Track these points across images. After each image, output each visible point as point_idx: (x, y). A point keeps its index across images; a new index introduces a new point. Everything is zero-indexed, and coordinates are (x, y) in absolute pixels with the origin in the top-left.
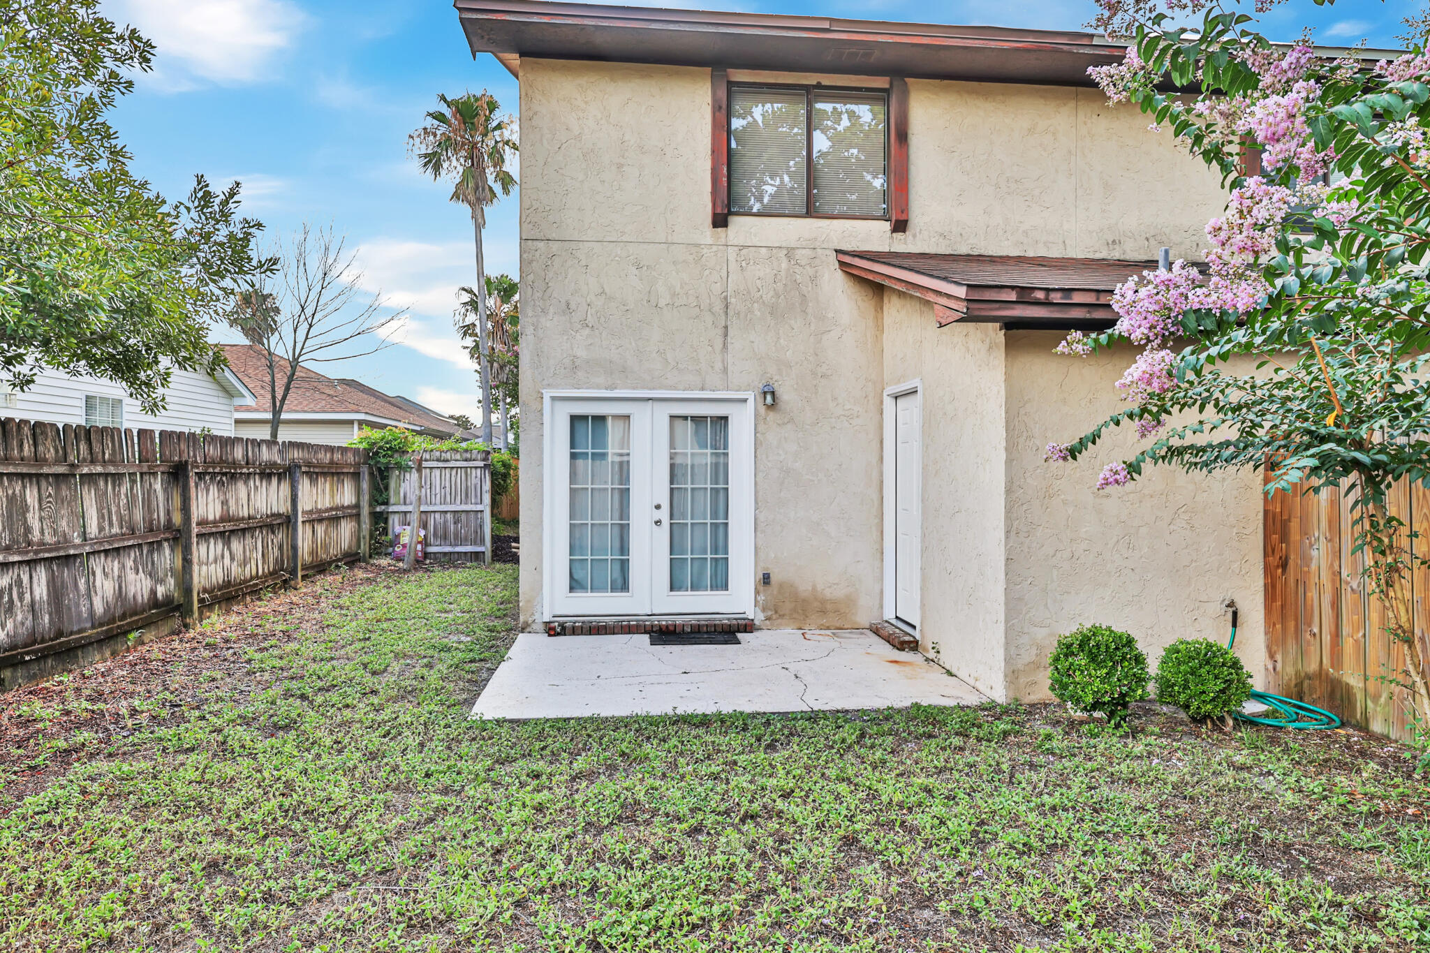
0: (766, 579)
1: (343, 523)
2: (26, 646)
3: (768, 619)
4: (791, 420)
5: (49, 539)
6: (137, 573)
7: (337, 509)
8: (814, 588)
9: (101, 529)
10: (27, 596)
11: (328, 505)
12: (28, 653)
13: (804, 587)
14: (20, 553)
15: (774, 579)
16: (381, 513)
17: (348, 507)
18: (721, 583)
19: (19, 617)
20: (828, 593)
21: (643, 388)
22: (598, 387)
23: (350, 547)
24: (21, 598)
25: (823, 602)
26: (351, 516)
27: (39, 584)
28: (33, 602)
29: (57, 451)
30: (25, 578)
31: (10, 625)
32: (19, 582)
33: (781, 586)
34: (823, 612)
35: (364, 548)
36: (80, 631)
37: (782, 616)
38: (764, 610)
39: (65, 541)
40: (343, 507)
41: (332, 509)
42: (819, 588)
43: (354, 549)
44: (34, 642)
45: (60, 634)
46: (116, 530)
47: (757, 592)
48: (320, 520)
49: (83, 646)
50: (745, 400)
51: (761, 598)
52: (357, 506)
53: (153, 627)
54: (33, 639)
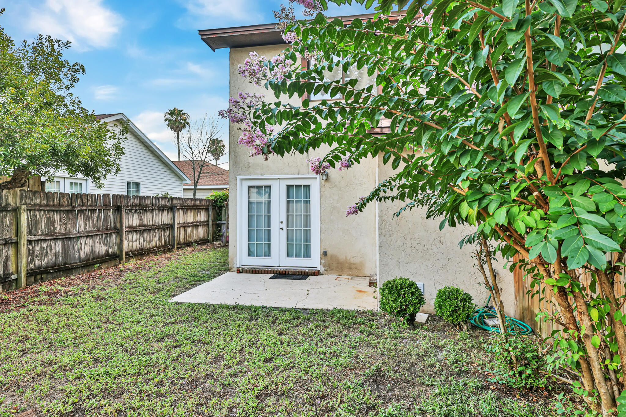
0: (325, 253)
1: (200, 228)
2: (52, 267)
3: (326, 270)
4: (336, 186)
5: (63, 231)
6: (100, 244)
7: (197, 222)
8: (346, 258)
9: (85, 228)
10: (54, 251)
11: (192, 220)
12: (52, 270)
13: (342, 257)
14: (50, 236)
15: (329, 253)
16: (219, 224)
17: (203, 222)
18: (307, 255)
19: (50, 257)
20: (352, 261)
21: (275, 174)
22: (258, 174)
23: (204, 237)
24: (51, 251)
25: (350, 264)
26: (204, 225)
27: (59, 247)
28: (56, 252)
29: (68, 202)
30: (53, 245)
31: (46, 260)
32: (50, 246)
33: (332, 256)
34: (350, 268)
35: (210, 238)
36: (74, 263)
37: (332, 269)
38: (324, 267)
39: (70, 232)
40: (200, 221)
41: (194, 222)
42: (348, 258)
43: (206, 238)
44: (55, 266)
45: (66, 263)
46: (91, 229)
47: (321, 259)
48: (189, 227)
49: (75, 268)
50: (316, 178)
51: (323, 261)
52: (208, 221)
53: (106, 263)
54: (54, 265)
